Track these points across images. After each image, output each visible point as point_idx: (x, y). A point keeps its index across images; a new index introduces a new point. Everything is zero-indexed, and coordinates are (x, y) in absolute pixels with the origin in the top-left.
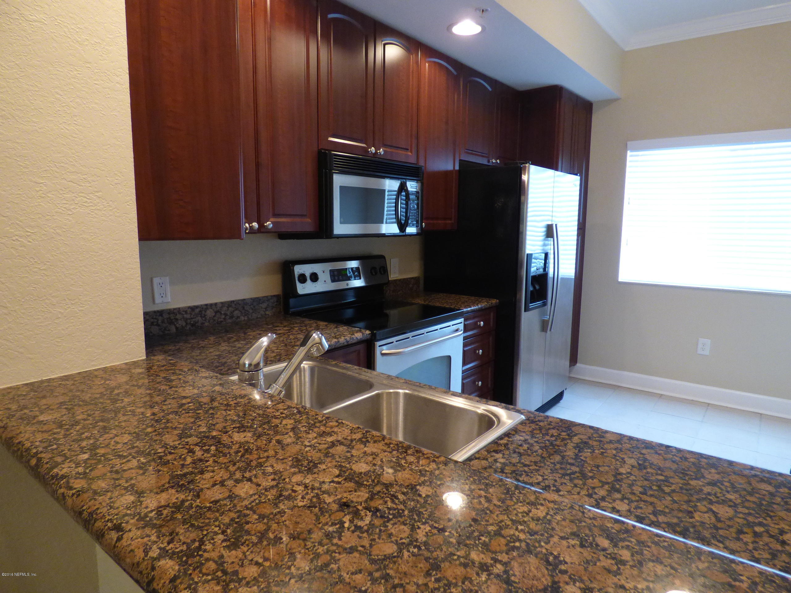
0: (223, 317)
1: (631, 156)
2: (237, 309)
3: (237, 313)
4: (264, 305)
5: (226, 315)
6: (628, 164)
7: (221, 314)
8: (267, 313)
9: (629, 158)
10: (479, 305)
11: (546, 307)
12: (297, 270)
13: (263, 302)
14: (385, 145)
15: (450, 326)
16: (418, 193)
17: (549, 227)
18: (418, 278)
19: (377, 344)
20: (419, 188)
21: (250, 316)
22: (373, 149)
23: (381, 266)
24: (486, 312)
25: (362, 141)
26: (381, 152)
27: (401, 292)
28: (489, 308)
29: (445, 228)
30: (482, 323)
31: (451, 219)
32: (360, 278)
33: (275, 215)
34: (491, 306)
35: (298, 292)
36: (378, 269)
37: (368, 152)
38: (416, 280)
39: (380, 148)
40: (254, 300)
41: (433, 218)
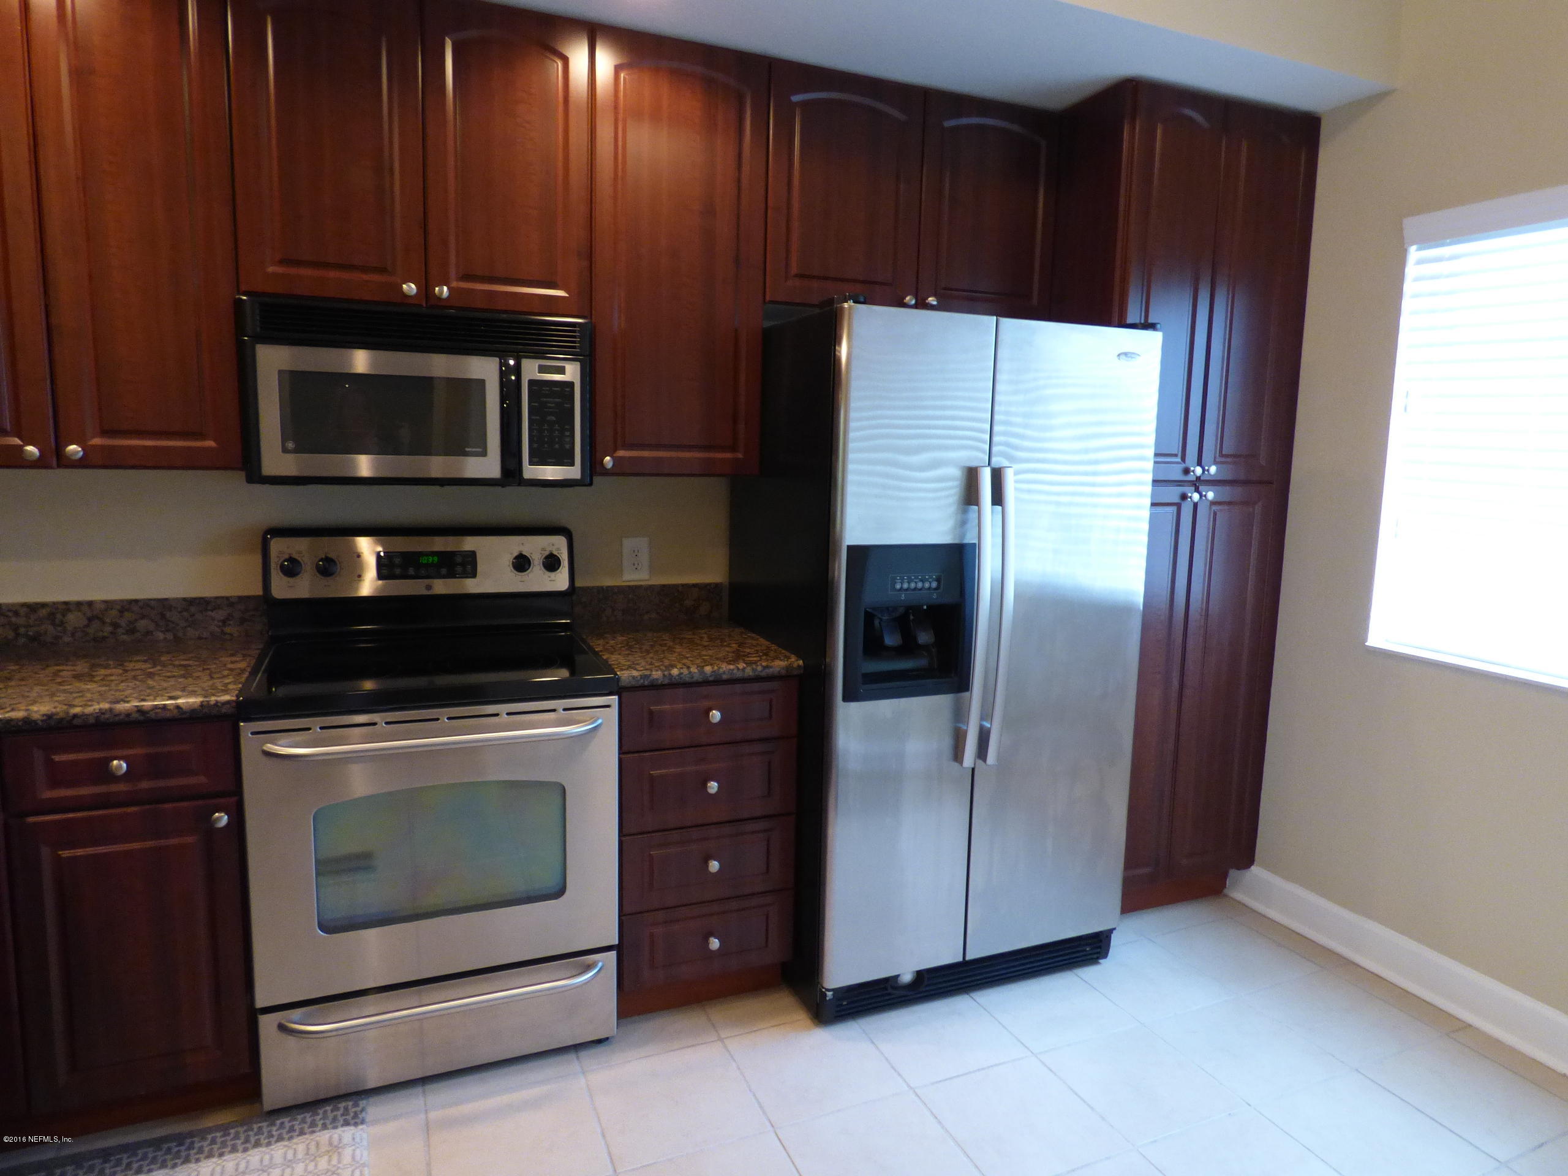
0: (109, 629)
1: (1420, 262)
2: (143, 617)
3: (142, 624)
4: (220, 615)
5: (116, 625)
6: (1408, 287)
7: (104, 623)
8: (228, 630)
9: (1411, 270)
10: (708, 669)
11: (967, 694)
12: (279, 547)
13: (217, 607)
14: (467, 277)
15: (554, 710)
16: (571, 385)
17: (971, 476)
18: (717, 586)
19: (246, 728)
20: (571, 372)
21: (180, 634)
22: (410, 288)
23: (547, 553)
24: (748, 687)
25: (382, 270)
26: (441, 292)
27: (654, 615)
28: (758, 679)
29: (707, 471)
30: (716, 715)
31: (733, 449)
32: (474, 575)
33: (105, 432)
34: (763, 674)
35: (273, 594)
36: (537, 559)
37: (405, 296)
38: (709, 591)
39: (441, 284)
40: (191, 602)
41: (658, 447)
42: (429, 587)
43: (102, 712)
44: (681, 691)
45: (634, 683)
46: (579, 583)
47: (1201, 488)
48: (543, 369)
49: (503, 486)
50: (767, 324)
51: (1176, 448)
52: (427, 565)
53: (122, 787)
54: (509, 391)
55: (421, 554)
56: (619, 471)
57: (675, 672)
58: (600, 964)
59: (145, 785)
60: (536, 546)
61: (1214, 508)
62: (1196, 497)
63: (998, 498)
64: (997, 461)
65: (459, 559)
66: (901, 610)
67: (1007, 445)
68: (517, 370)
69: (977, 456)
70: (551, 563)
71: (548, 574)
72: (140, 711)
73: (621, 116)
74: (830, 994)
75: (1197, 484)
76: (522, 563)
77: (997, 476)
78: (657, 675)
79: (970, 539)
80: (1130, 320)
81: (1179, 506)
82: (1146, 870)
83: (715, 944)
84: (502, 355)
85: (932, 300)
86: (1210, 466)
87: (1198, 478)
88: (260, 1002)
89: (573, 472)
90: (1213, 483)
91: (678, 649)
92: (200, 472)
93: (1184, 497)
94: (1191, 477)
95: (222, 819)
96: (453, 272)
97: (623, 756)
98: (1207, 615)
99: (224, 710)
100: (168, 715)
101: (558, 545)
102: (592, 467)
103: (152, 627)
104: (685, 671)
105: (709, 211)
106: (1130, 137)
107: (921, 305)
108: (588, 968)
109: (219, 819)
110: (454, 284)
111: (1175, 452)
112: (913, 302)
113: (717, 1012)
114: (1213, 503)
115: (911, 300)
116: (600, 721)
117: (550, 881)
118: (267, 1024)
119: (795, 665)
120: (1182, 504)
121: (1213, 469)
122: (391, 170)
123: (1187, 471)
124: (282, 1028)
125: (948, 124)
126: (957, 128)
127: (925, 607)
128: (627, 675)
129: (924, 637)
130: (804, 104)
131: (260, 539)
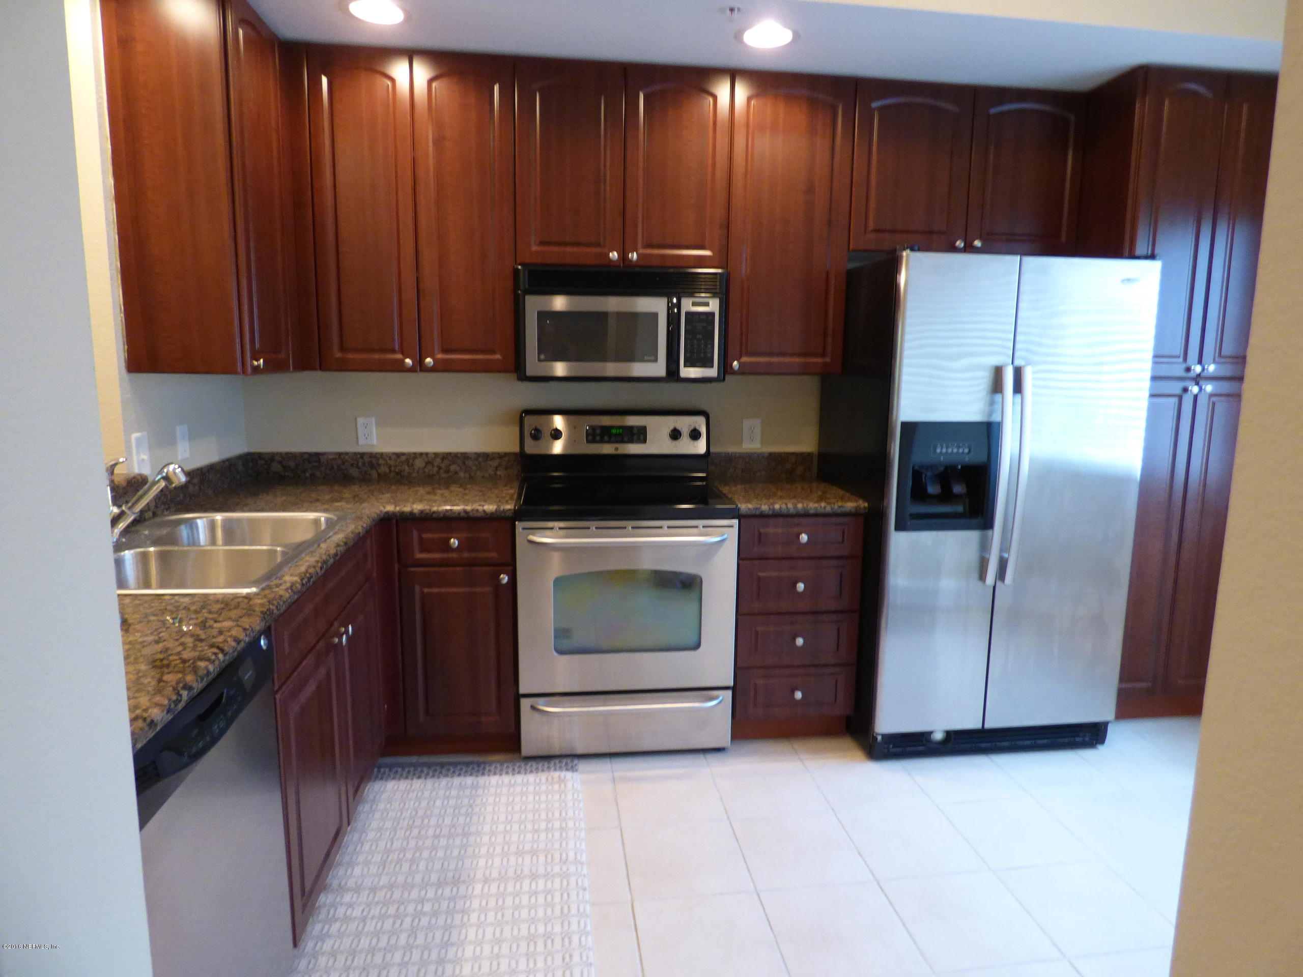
0: (436, 469)
2: (454, 463)
3: (453, 468)
4: (495, 463)
5: (440, 468)
7: (433, 465)
8: (499, 473)
10: (800, 506)
11: (990, 532)
12: (530, 421)
13: (493, 459)
14: (650, 246)
15: (697, 527)
16: (713, 314)
17: (998, 372)
18: (809, 455)
19: (519, 525)
20: (713, 306)
21: (473, 474)
22: (614, 255)
23: (692, 428)
24: (827, 520)
25: (598, 245)
26: (633, 257)
27: (763, 473)
28: (836, 515)
29: (804, 371)
30: (804, 538)
31: (823, 355)
32: (644, 441)
33: (445, 351)
34: (839, 511)
35: (526, 450)
36: (685, 432)
37: (610, 260)
38: (803, 458)
39: (632, 252)
40: (478, 455)
41: (770, 354)
42: (617, 449)
43: (447, 511)
44: (780, 520)
45: (749, 512)
46: (712, 450)
47: (1201, 383)
48: (694, 304)
49: (667, 382)
50: (851, 266)
51: (1178, 349)
52: (616, 435)
53: (454, 555)
54: (673, 320)
55: (612, 427)
56: (742, 372)
57: (777, 506)
58: (721, 698)
59: (466, 555)
60: (685, 423)
61: (1213, 399)
62: (1195, 389)
63: (1018, 388)
64: (1018, 362)
65: (635, 431)
66: (941, 469)
67: (1027, 350)
68: (679, 305)
69: (1001, 358)
70: (695, 435)
71: (692, 442)
72: (465, 511)
73: (750, 131)
74: (879, 738)
75: (1198, 379)
76: (675, 435)
77: (1018, 374)
78: (765, 508)
79: (996, 418)
80: (1138, 252)
81: (1180, 398)
82: (1144, 685)
83: (798, 695)
84: (669, 297)
85: (977, 243)
86: (1209, 365)
87: (1199, 375)
88: (523, 690)
89: (712, 372)
90: (1212, 378)
91: (779, 493)
92: (492, 375)
93: (1185, 390)
94: (1192, 374)
95: (505, 579)
96: (640, 245)
97: (741, 562)
98: (1205, 485)
99: (507, 514)
100: (479, 515)
101: (700, 423)
102: (725, 368)
103: (458, 469)
104: (784, 506)
105: (810, 190)
106: (1142, 111)
107: (969, 248)
108: (712, 699)
109: (504, 578)
110: (641, 251)
111: (1177, 353)
112: (962, 245)
113: (798, 745)
114: (1211, 395)
115: (961, 244)
116: (726, 536)
117: (691, 639)
118: (525, 703)
119: (862, 506)
120: (1183, 396)
121: (1212, 368)
122: (605, 180)
123: (1188, 369)
124: (533, 708)
125: (993, 111)
126: (1001, 114)
127: (960, 467)
128: (744, 507)
129: (958, 489)
130: (881, 109)
131: (518, 418)
